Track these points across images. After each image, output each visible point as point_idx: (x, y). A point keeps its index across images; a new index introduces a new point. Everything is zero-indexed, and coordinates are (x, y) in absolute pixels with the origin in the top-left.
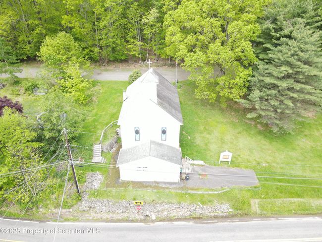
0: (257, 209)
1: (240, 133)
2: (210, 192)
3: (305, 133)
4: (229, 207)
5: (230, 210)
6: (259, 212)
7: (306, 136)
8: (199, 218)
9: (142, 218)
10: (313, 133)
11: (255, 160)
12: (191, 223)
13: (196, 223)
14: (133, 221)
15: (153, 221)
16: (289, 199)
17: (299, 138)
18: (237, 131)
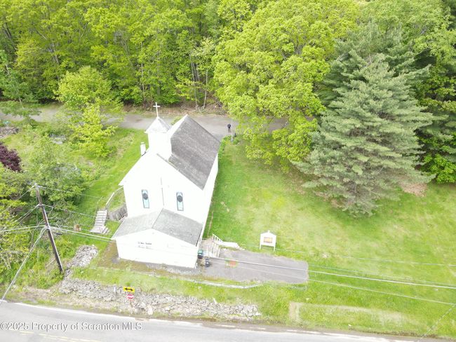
0: (297, 316)
1: (302, 209)
2: (233, 286)
3: (401, 217)
4: (255, 309)
5: (257, 314)
6: (298, 320)
7: (401, 220)
8: (212, 320)
9: (136, 310)
10: (414, 218)
11: (314, 248)
12: (199, 325)
13: (204, 325)
14: (122, 314)
15: (148, 317)
16: (347, 307)
17: (389, 222)
18: (299, 206)
